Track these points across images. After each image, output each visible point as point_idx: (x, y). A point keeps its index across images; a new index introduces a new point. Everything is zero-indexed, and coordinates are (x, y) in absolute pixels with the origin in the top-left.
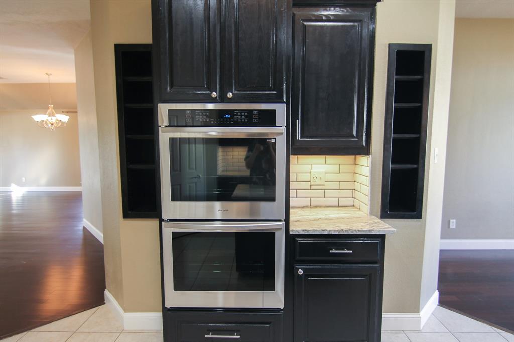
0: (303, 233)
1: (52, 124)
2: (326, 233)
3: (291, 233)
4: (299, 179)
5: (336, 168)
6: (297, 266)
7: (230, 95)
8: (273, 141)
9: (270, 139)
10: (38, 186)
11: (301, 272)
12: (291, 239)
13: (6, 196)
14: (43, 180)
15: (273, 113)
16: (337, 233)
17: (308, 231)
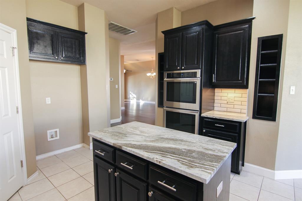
0: (206, 116)
1: (152, 77)
2: (214, 118)
3: (201, 116)
4: (222, 99)
5: (240, 95)
6: (204, 129)
7: (183, 68)
8: (196, 82)
9: (195, 82)
10: (148, 101)
11: (204, 131)
12: (202, 119)
13: (138, 104)
14: (149, 99)
15: (195, 73)
16: (219, 118)
17: (208, 116)
